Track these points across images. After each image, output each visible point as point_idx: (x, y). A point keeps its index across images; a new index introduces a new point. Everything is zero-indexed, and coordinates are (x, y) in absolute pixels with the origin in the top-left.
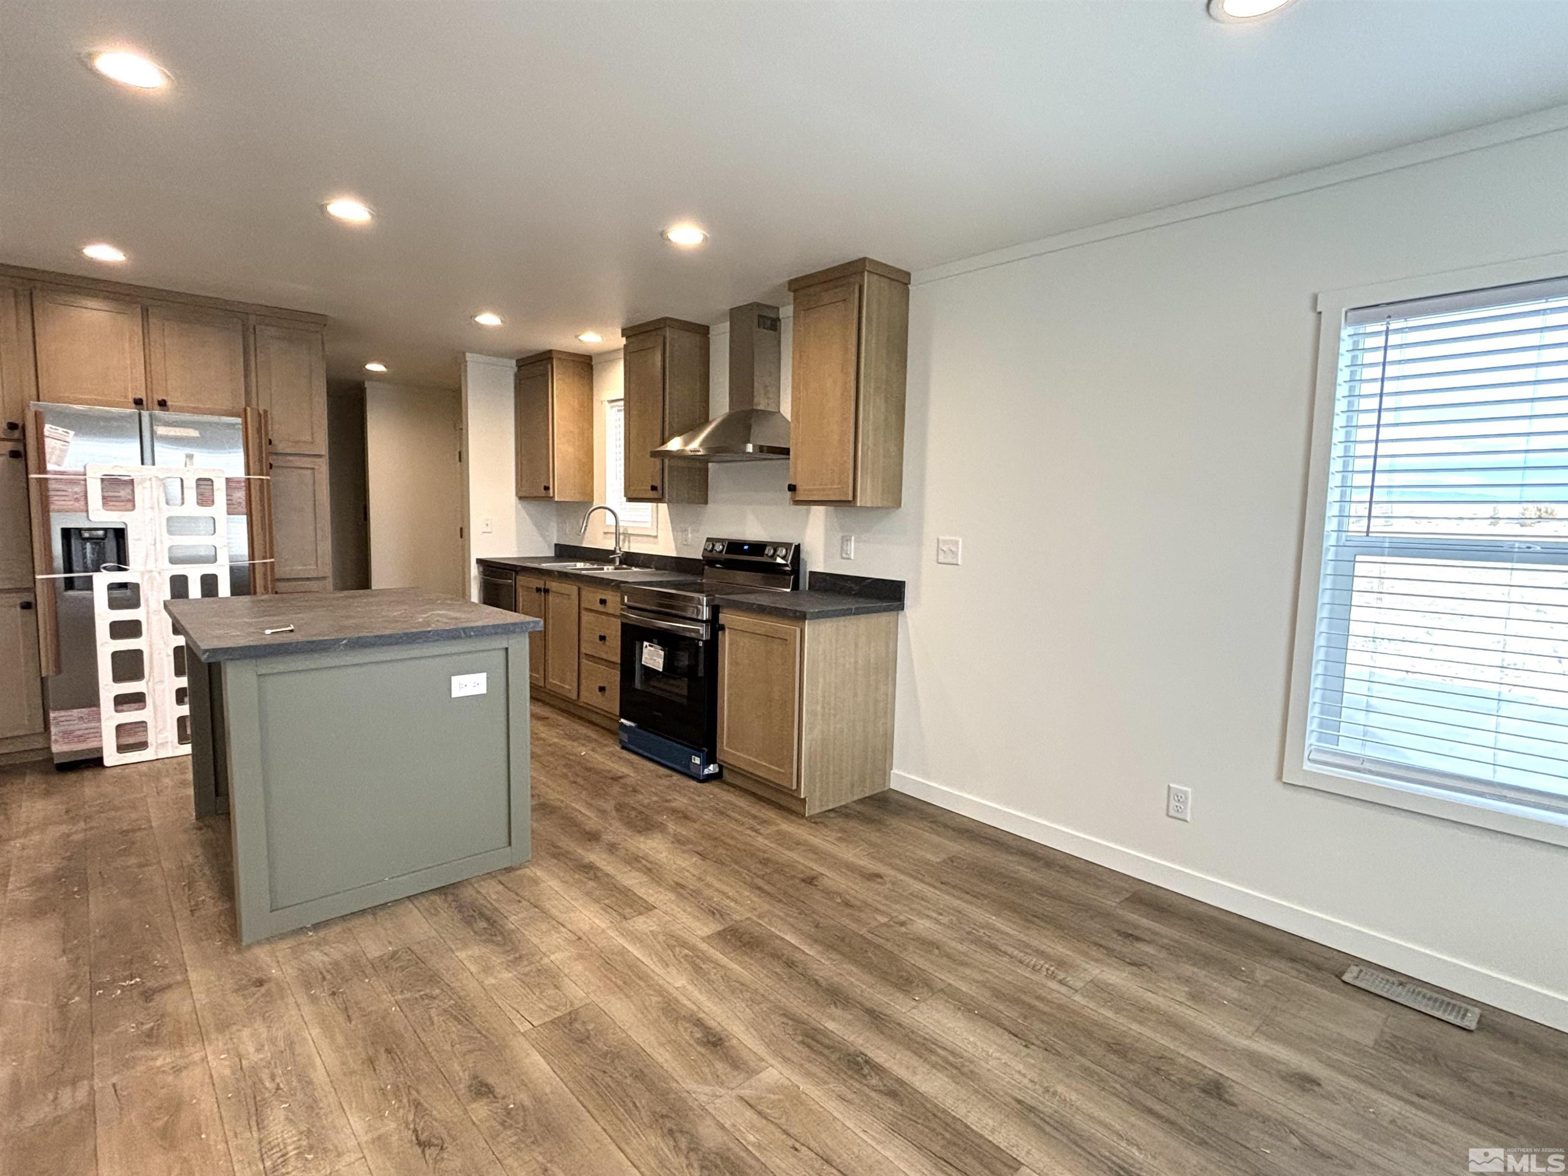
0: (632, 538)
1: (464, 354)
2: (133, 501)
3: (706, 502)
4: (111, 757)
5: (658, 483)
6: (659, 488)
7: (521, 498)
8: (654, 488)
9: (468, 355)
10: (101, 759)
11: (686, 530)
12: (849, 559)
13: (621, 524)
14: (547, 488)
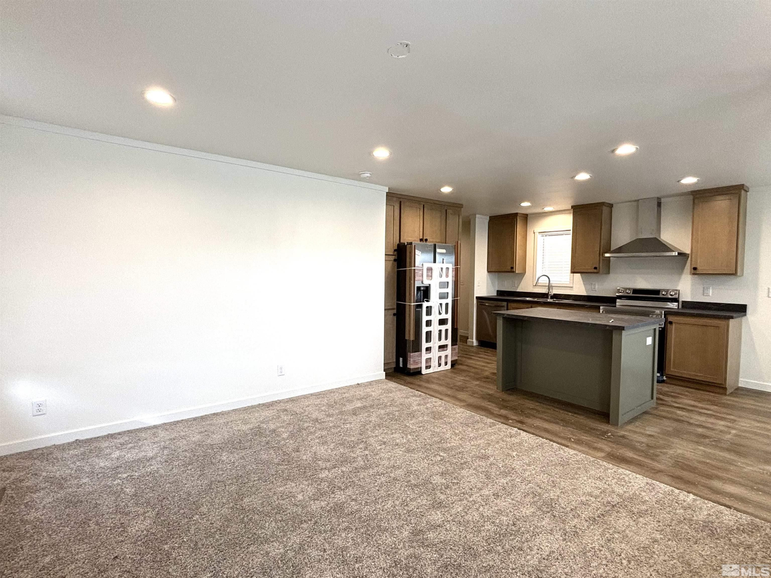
0: (554, 288)
1: (475, 215)
2: (431, 276)
3: (608, 273)
4: (424, 371)
5: (597, 266)
6: (598, 269)
7: (489, 272)
8: (595, 268)
9: (477, 216)
10: (421, 371)
11: (595, 285)
12: (709, 296)
13: (551, 282)
14: (512, 268)
